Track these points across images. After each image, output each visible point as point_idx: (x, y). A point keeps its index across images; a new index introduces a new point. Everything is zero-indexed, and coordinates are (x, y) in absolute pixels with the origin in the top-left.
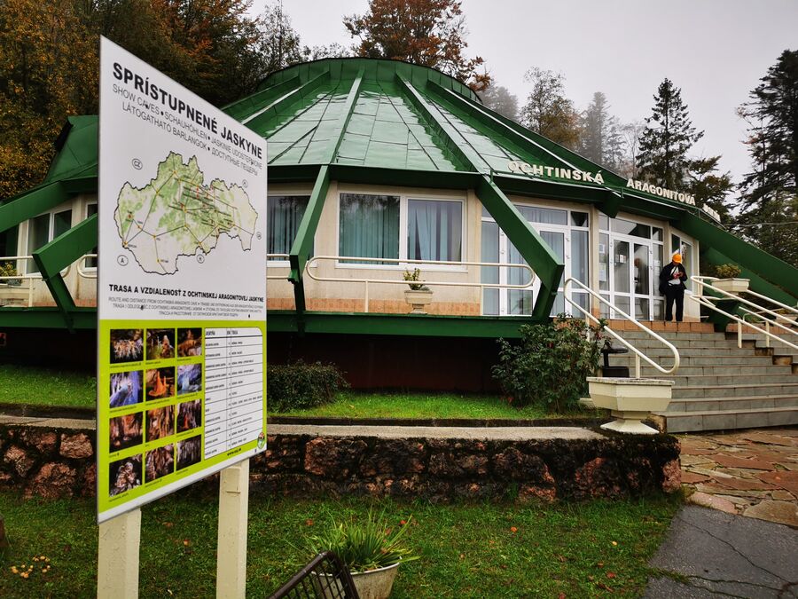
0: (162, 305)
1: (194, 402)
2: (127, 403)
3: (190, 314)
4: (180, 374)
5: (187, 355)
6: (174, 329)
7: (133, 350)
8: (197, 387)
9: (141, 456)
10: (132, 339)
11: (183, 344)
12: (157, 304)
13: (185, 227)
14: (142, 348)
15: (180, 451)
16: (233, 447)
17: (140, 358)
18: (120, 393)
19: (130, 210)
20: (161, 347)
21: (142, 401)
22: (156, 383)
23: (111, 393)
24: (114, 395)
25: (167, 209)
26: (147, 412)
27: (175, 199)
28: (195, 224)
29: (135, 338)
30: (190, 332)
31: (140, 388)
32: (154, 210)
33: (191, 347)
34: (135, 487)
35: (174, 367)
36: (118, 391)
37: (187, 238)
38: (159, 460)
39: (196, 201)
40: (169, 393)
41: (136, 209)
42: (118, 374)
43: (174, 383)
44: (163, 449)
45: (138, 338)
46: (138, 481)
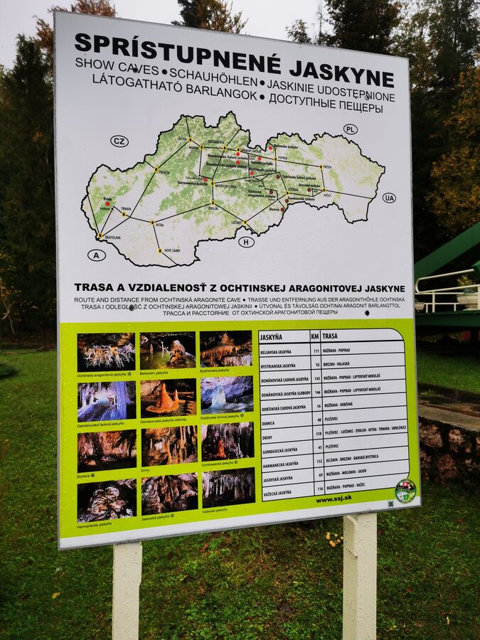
0: (169, 303)
1: (237, 425)
2: (108, 418)
3: (226, 313)
4: (207, 387)
5: (221, 365)
6: (193, 333)
7: (117, 357)
8: (242, 406)
9: (135, 481)
10: (114, 344)
11: (212, 351)
12: (159, 303)
13: (213, 206)
14: (133, 355)
15: (209, 485)
16: (328, 492)
17: (130, 366)
18: (95, 406)
19: (108, 197)
20: (166, 354)
21: (134, 417)
22: (160, 397)
23: (80, 405)
24: (85, 407)
25: (176, 187)
26: (144, 431)
27: (190, 173)
28: (235, 198)
29: (120, 344)
30: (225, 335)
31: (130, 402)
32: (151, 192)
33: (229, 355)
34: (123, 517)
35: (194, 380)
36: (92, 402)
37: (217, 218)
38: (168, 490)
39: (236, 169)
40: (185, 411)
41: (119, 193)
42: (92, 384)
43: (194, 399)
44: (175, 477)
45: (126, 344)
46: (128, 511)
